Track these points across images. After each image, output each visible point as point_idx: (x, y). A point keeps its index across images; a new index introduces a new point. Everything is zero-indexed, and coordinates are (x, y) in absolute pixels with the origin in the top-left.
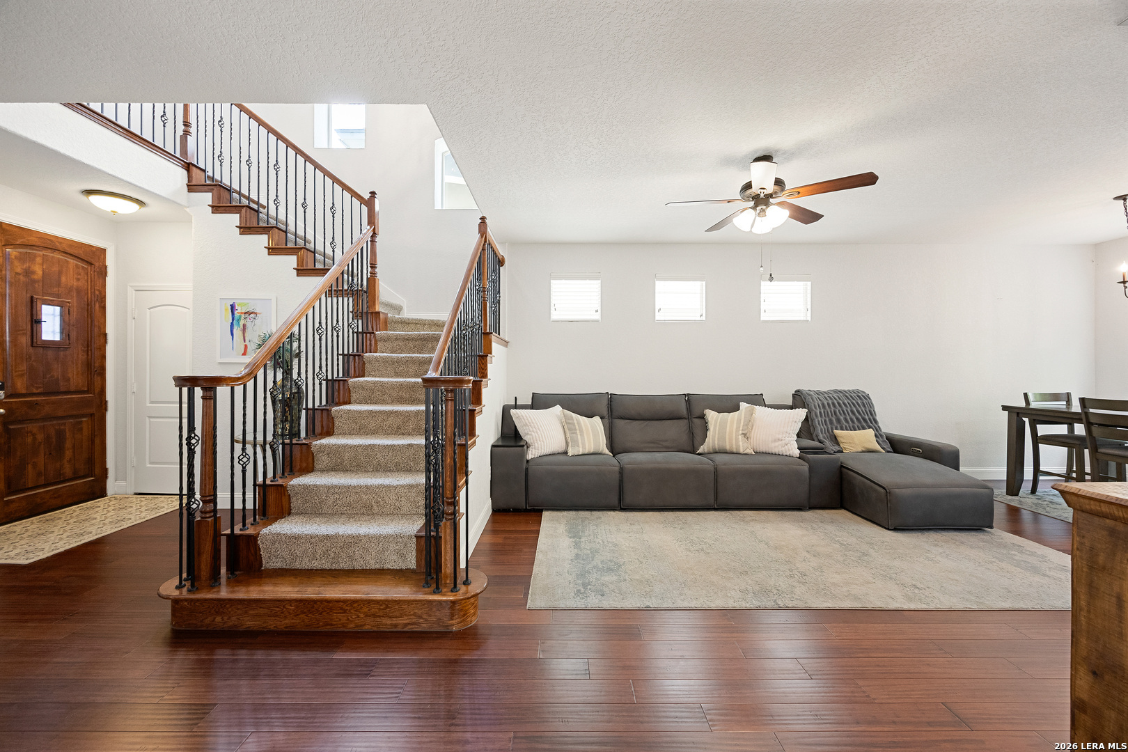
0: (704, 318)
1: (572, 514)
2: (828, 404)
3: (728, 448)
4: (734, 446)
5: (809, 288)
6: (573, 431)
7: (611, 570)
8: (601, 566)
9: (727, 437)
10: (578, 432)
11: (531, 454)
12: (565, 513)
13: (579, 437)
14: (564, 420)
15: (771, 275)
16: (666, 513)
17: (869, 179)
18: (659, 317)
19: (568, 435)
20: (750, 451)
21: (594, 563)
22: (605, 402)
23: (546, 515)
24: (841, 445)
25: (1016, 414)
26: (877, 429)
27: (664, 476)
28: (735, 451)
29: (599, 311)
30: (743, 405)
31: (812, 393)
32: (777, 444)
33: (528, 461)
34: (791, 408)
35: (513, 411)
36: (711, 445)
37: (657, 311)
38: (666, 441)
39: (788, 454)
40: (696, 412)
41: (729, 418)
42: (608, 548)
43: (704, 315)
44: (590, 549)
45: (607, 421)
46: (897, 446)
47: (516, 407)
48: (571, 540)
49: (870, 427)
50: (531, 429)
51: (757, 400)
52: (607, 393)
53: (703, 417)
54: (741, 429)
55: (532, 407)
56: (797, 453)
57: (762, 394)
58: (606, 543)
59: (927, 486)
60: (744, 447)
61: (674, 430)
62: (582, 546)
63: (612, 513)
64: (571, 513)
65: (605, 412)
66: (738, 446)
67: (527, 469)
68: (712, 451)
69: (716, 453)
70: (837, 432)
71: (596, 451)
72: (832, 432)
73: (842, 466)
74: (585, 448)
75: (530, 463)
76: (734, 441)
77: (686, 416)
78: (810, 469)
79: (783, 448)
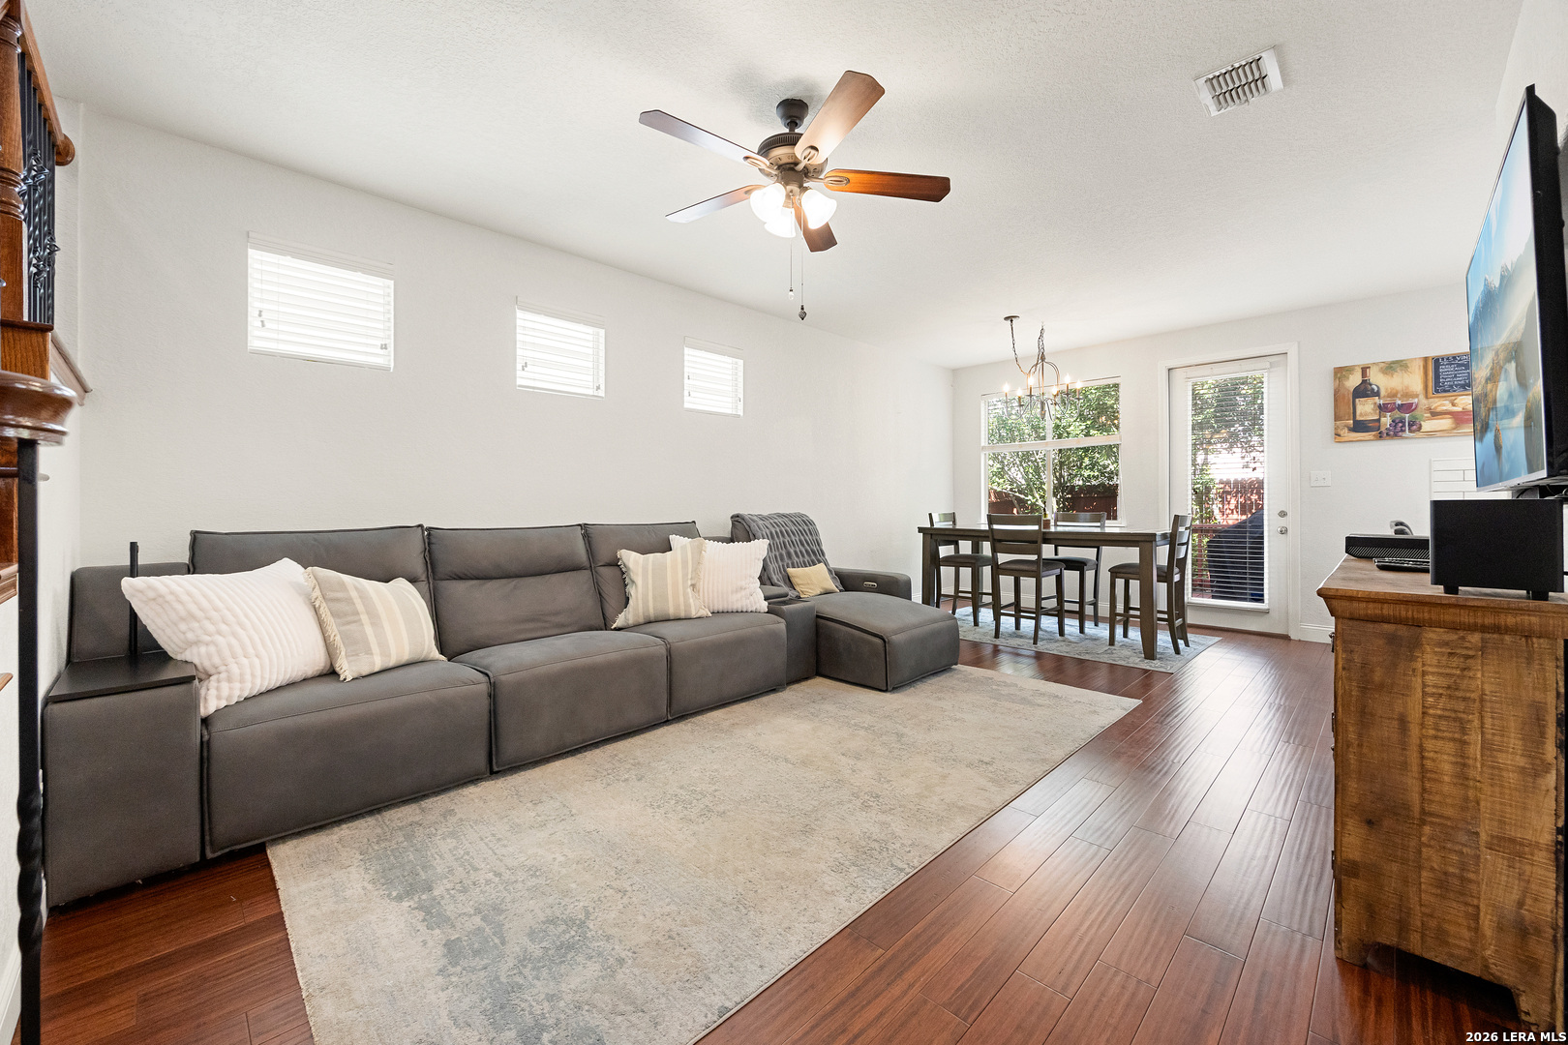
0: (601, 393)
1: (362, 829)
2: (776, 532)
3: (672, 612)
4: (682, 608)
5: (741, 368)
6: (347, 615)
7: (570, 947)
8: (536, 950)
9: (670, 592)
10: (364, 618)
11: (213, 699)
12: (345, 831)
13: (369, 630)
14: (317, 593)
15: (802, 309)
16: (589, 755)
17: (933, 189)
18: (523, 379)
19: (333, 629)
20: (706, 612)
21: (513, 949)
22: (416, 544)
23: (284, 858)
24: (797, 588)
25: (933, 537)
26: (826, 564)
27: (582, 681)
28: (683, 615)
29: (391, 348)
30: (676, 540)
31: (755, 518)
32: (739, 595)
33: (205, 721)
34: (732, 540)
35: (127, 583)
36: (641, 611)
37: (519, 367)
38: (557, 614)
39: (754, 609)
40: (604, 555)
41: (669, 562)
42: (519, 886)
43: (602, 387)
44: (478, 911)
45: (424, 585)
46: (849, 582)
47: (134, 570)
48: (406, 904)
49: (820, 562)
50: (211, 628)
51: (688, 529)
52: (421, 526)
53: (615, 563)
54: (690, 577)
55: (193, 567)
56: (764, 605)
57: (694, 522)
58: (507, 875)
59: (916, 627)
60: (697, 608)
61: (569, 593)
62: (450, 909)
63: (472, 791)
64: (361, 823)
65: (418, 567)
66: (687, 605)
67: (205, 746)
68: (642, 620)
69: (650, 622)
70: (790, 570)
71: (416, 657)
72: (785, 571)
73: (818, 616)
74: (389, 656)
75: (217, 727)
76: (682, 599)
77: (587, 564)
78: (787, 626)
79: (748, 601)
